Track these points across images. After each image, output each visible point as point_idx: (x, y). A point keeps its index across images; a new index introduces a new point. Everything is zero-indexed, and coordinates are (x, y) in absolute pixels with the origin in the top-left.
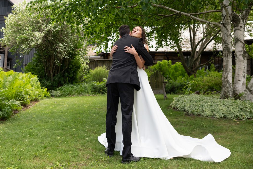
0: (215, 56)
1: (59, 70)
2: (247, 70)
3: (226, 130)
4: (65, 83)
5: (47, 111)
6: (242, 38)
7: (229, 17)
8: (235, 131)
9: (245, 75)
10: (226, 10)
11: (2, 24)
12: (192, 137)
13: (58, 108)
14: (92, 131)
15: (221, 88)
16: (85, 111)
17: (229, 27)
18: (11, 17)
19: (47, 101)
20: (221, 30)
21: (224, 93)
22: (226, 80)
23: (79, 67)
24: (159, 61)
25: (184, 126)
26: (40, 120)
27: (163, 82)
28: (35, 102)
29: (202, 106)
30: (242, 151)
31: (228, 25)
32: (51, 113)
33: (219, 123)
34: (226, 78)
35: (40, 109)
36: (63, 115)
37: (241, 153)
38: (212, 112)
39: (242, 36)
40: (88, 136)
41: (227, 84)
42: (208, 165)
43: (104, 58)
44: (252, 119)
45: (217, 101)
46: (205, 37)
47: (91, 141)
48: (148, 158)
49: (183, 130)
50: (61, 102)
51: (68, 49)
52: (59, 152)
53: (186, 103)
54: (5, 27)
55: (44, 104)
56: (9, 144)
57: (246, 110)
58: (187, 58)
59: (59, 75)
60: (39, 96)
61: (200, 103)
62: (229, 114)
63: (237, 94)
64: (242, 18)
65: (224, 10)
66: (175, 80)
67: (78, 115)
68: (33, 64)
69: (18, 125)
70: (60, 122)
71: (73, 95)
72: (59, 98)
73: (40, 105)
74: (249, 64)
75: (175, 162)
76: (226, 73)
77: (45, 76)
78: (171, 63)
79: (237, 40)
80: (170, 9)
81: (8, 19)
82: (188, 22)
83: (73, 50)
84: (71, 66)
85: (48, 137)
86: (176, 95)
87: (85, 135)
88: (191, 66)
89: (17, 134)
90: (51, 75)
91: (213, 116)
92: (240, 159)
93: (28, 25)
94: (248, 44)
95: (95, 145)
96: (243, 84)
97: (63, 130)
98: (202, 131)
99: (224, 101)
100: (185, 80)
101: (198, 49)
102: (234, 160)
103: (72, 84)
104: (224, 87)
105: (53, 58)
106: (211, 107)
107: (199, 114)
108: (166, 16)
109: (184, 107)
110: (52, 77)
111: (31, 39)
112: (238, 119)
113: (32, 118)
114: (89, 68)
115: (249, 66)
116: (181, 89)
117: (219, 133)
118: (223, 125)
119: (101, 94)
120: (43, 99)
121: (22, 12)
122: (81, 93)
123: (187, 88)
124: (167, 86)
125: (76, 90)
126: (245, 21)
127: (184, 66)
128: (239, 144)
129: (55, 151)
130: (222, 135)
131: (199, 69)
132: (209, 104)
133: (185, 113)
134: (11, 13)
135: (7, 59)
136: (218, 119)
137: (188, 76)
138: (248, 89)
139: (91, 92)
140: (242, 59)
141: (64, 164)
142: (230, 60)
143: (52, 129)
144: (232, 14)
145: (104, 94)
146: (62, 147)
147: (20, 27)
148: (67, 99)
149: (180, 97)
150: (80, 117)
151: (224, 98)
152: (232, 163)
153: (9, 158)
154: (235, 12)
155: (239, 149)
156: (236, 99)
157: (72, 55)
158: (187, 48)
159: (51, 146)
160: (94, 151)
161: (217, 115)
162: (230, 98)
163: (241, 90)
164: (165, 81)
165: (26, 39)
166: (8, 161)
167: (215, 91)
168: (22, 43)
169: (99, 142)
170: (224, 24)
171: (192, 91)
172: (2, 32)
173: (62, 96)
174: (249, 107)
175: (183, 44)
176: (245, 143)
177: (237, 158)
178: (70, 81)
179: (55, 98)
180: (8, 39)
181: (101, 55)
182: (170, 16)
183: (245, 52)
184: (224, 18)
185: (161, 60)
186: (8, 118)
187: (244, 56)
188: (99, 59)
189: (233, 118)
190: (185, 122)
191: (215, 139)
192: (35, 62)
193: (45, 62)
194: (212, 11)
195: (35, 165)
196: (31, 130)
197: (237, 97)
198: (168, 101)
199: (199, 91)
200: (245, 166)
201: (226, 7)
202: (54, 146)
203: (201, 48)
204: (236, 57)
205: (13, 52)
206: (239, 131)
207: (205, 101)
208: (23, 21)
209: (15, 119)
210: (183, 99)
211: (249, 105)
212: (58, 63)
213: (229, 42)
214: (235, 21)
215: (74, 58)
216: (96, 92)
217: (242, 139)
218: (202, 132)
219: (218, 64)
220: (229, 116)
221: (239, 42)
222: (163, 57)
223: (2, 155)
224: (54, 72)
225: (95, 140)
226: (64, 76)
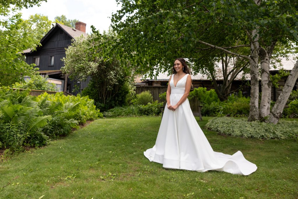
0: (244, 84)
1: (111, 94)
2: (271, 97)
3: (253, 148)
4: (116, 105)
5: (101, 129)
6: (267, 69)
7: (257, 51)
8: (260, 148)
9: (269, 101)
10: (254, 45)
11: (63, 55)
12: (224, 153)
13: (109, 127)
14: (139, 147)
15: (248, 112)
16: (132, 130)
17: (257, 60)
18: (71, 49)
19: (101, 120)
20: (250, 62)
21: (251, 116)
22: (253, 105)
23: (127, 92)
24: (196, 88)
25: (217, 144)
26: (95, 137)
27: (199, 106)
28: (90, 121)
29: (233, 127)
30: (267, 166)
31: (256, 58)
32: (104, 131)
33: (247, 142)
34: (254, 103)
35: (95, 127)
36: (114, 133)
37: (265, 168)
38: (241, 132)
39: (268, 67)
40: (135, 151)
41: (254, 108)
42: (238, 177)
43: (149, 85)
44: (275, 139)
45: (245, 123)
46: (236, 68)
47: (138, 156)
48: (186, 171)
49: (216, 148)
50: (112, 122)
51: (118, 77)
52: (111, 164)
53: (219, 124)
54: (65, 58)
55: (98, 123)
56: (69, 156)
57: (270, 131)
58: (220, 86)
59: (110, 99)
60: (94, 116)
61: (231, 125)
62: (255, 135)
63: (262, 117)
64: (267, 52)
65: (252, 45)
66: (209, 105)
67: (127, 133)
68: (89, 89)
69: (76, 141)
70: (112, 139)
71: (123, 116)
72: (111, 118)
73: (95, 124)
74: (273, 91)
75: (210, 174)
76: (253, 99)
77: (99, 99)
78: (206, 90)
79: (263, 71)
80: (207, 43)
81: (68, 50)
82: (221, 54)
83: (122, 77)
84: (121, 91)
85: (102, 151)
86: (210, 117)
87: (133, 150)
88: (223, 92)
89: (76, 148)
90: (104, 98)
91: (242, 136)
92: (265, 173)
93: (85, 55)
94: (272, 74)
95: (142, 159)
96: (268, 109)
97: (114, 145)
98: (232, 148)
99: (251, 123)
100: (218, 104)
101: (229, 78)
102: (260, 174)
103: (121, 106)
104: (252, 111)
105: (106, 84)
106: (240, 128)
107: (230, 134)
108: (203, 49)
109: (217, 128)
110: (104, 100)
111: (87, 68)
112: (263, 138)
113: (88, 135)
114: (136, 94)
115: (273, 93)
116: (214, 112)
117: (247, 151)
118: (251, 144)
119: (146, 115)
120: (96, 119)
121: (80, 44)
122: (129, 114)
123: (219, 111)
124: (202, 110)
125: (124, 111)
126: (270, 55)
127: (217, 93)
128: (264, 160)
129: (108, 163)
130: (249, 152)
131: (230, 96)
132: (238, 125)
133: (218, 132)
134: (71, 45)
135: (66, 84)
136: (246, 139)
137: (220, 102)
138: (272, 113)
139: (138, 113)
140: (268, 87)
141: (115, 175)
142: (257, 88)
143: (105, 145)
144: (259, 48)
145: (149, 115)
146: (113, 160)
147: (78, 57)
148: (117, 119)
149: (214, 119)
150: (128, 135)
151: (251, 121)
152: (258, 176)
153: (69, 168)
154: (261, 47)
155: (264, 164)
156: (261, 122)
157: (121, 82)
158: (220, 77)
159: (104, 159)
160: (141, 164)
161: (245, 135)
162: (256, 121)
163: (266, 113)
164: (201, 105)
165: (83, 68)
166: (68, 171)
167: (243, 114)
168: (79, 71)
169: (145, 156)
170: (253, 57)
171: (224, 114)
172: (63, 61)
174: (272, 129)
175: (217, 74)
176: (269, 159)
177: (262, 172)
178: (120, 104)
179: (107, 118)
180: (68, 67)
181: (146, 82)
182: (206, 49)
183: (270, 82)
184: (252, 52)
185: (197, 87)
186: (68, 134)
187: (269, 85)
188: (144, 85)
189: (259, 138)
190: (218, 140)
191: (244, 155)
192: (90, 87)
193: (99, 87)
194: (242, 45)
195: (91, 174)
196: (87, 145)
197: (262, 119)
198: (203, 122)
199: (229, 114)
200: (269, 179)
201: (255, 43)
202: (106, 159)
203: (231, 77)
204: (262, 86)
205: (72, 78)
206: (264, 149)
207: (235, 123)
208: (81, 52)
209: (73, 135)
210: (216, 121)
211: (273, 126)
212: (110, 88)
213: (256, 73)
214: (262, 55)
215: (123, 84)
216: (142, 113)
217: (267, 155)
218: (232, 150)
219: (246, 91)
220: (255, 136)
221: (265, 73)
222: (199, 85)
223: (63, 165)
224: (107, 96)
225: (141, 154)
226: (115, 100)
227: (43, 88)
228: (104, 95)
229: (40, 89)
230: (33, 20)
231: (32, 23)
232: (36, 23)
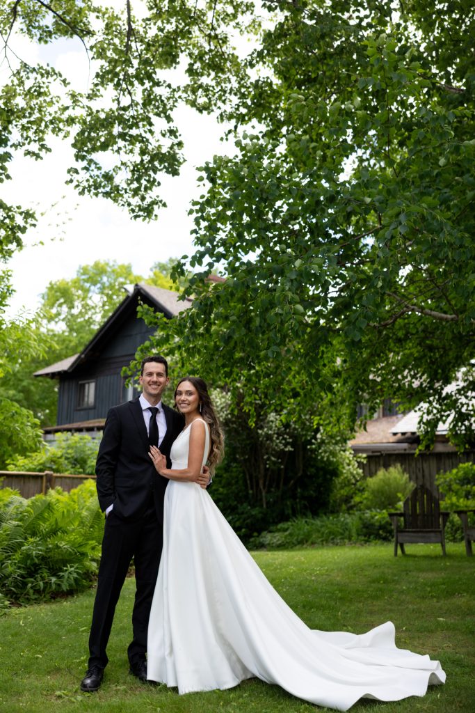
1: (282, 481)
4: (295, 513)
23: (335, 472)
59: (280, 492)
71: (313, 543)
77: (246, 497)
90: (261, 493)
110: (264, 498)
119: (379, 542)
139: (358, 535)
173: (284, 545)
181: (409, 441)
188: (405, 450)
193: (246, 460)
212: (274, 462)
216: (370, 536)
224: (270, 484)
226: (294, 497)
227: (89, 467)
228: (261, 482)
229: (81, 470)
230: (88, 279)
231: (87, 285)
232: (99, 285)
